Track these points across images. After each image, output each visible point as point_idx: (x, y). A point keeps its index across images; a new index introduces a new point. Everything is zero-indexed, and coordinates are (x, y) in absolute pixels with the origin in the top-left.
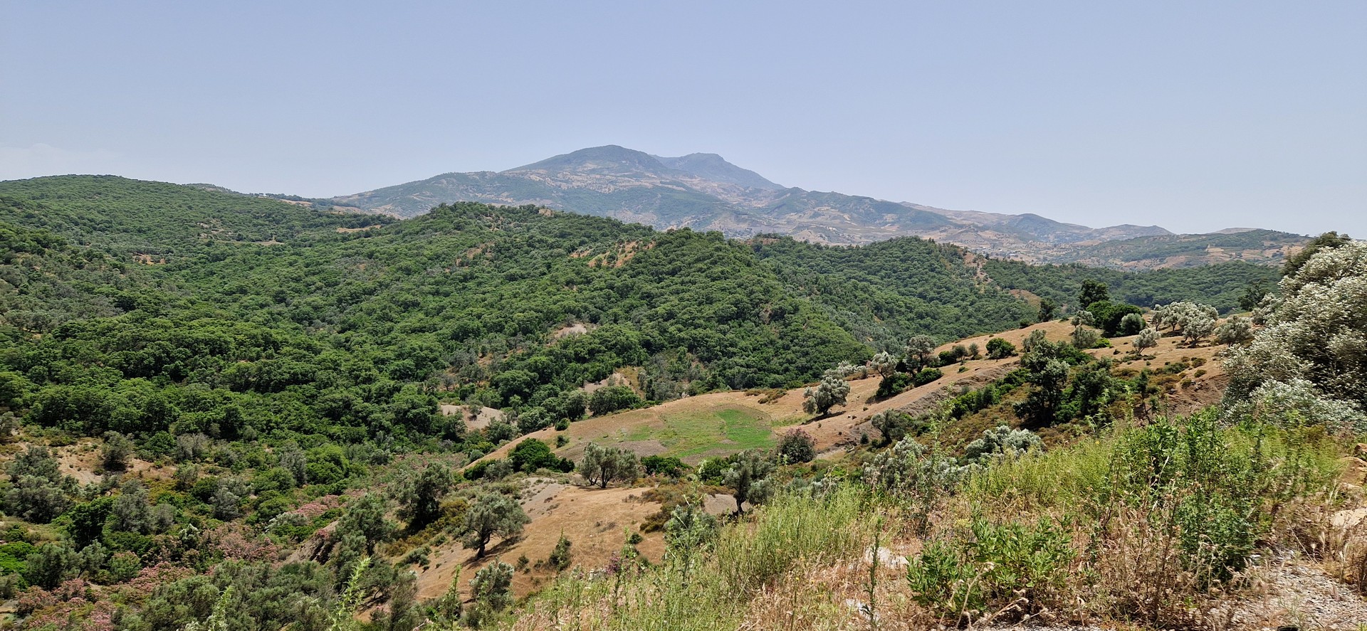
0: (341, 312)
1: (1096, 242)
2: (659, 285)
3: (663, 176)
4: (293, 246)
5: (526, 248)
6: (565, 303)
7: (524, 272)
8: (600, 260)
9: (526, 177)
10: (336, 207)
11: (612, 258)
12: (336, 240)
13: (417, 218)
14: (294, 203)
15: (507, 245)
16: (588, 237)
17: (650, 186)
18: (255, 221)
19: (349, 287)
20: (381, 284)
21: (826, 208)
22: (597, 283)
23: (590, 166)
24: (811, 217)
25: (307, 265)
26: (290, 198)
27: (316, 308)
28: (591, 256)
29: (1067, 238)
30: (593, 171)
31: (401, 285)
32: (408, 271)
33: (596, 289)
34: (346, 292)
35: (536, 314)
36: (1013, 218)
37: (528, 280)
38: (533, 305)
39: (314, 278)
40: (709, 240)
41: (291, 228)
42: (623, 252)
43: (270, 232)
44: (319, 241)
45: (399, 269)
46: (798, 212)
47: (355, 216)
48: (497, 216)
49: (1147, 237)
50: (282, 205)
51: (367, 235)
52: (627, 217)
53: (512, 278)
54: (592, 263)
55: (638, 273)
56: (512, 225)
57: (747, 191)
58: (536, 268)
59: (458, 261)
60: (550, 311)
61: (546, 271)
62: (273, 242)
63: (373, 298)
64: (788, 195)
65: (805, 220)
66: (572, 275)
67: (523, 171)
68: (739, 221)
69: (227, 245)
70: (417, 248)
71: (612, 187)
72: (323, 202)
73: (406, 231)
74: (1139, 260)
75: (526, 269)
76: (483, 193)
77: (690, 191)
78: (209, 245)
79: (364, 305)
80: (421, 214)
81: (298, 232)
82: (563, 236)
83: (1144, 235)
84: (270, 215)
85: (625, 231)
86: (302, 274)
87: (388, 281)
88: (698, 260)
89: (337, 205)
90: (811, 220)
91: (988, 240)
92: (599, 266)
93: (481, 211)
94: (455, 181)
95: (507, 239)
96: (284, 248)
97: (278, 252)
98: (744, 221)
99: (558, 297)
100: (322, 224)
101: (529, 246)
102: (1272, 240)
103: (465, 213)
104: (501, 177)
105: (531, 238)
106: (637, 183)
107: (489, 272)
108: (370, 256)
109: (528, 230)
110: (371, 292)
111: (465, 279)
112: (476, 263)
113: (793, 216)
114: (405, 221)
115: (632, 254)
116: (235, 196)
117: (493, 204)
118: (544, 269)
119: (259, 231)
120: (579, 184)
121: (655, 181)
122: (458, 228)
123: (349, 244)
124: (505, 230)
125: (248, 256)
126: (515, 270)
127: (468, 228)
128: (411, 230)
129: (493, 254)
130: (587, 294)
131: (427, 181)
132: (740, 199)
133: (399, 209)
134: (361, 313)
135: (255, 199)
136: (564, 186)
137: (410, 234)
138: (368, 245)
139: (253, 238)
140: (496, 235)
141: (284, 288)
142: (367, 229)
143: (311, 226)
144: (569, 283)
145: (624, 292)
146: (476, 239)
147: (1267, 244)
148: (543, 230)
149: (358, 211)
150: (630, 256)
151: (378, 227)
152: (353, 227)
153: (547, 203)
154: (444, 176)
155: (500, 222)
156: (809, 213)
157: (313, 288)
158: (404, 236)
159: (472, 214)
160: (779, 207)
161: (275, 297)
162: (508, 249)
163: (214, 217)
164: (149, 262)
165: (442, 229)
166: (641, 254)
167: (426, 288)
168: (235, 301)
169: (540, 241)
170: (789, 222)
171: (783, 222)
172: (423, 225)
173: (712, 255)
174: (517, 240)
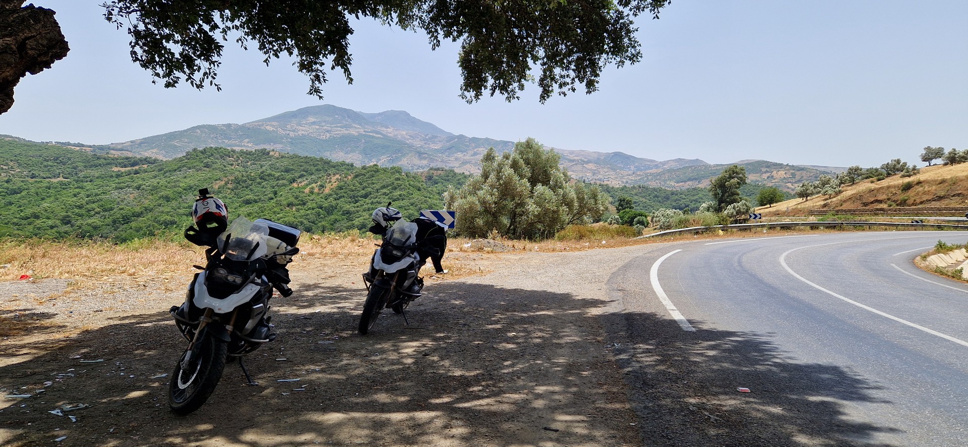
0: (115, 230)
1: (660, 170)
2: (355, 205)
3: (366, 127)
4: (77, 181)
5: (258, 180)
6: (286, 219)
7: (256, 198)
8: (313, 188)
10: (112, 152)
11: (322, 186)
12: (112, 176)
13: (175, 159)
14: (78, 148)
15: (244, 178)
16: (306, 172)
17: (356, 134)
18: (45, 163)
19: (121, 211)
20: (146, 209)
21: (482, 149)
22: (310, 205)
23: (311, 119)
24: (472, 156)
25: (88, 196)
26: (74, 145)
27: (95, 228)
28: (307, 185)
29: (642, 168)
31: (161, 209)
32: (168, 199)
33: (309, 209)
34: (118, 216)
36: (608, 155)
37: (259, 204)
39: (93, 205)
40: (391, 173)
41: (75, 168)
42: (330, 182)
43: (58, 171)
44: (97, 178)
45: (160, 198)
46: (462, 152)
47: (127, 158)
48: (237, 157)
49: (691, 167)
50: (68, 151)
51: (136, 172)
52: (337, 156)
53: (248, 202)
54: (307, 190)
55: (341, 197)
56: (249, 163)
57: (427, 137)
58: (266, 195)
61: (274, 197)
62: (61, 179)
63: (140, 219)
64: (456, 140)
65: (467, 158)
66: (292, 199)
67: (261, 123)
68: (421, 158)
69: (22, 181)
70: (175, 182)
71: (328, 135)
72: (101, 148)
73: (167, 169)
74: (685, 182)
75: (258, 196)
76: (230, 139)
77: (385, 137)
78: (7, 182)
79: (133, 224)
80: (179, 156)
81: (81, 171)
82: (287, 171)
83: (691, 165)
84: (57, 158)
85: (334, 167)
86: (84, 202)
87: (152, 207)
88: (383, 187)
89: (113, 150)
90: (472, 158)
91: (591, 170)
92: (312, 193)
93: (225, 154)
94: (207, 131)
95: (244, 173)
96: (69, 183)
97: (64, 186)
98: (425, 158)
99: (281, 215)
100: (100, 165)
101: (261, 179)
102: (767, 167)
103: (212, 155)
104: (242, 128)
105: (262, 173)
106: (347, 132)
107: (230, 199)
108: (138, 188)
109: (261, 167)
110: (139, 215)
112: (220, 192)
113: (460, 155)
114: (166, 162)
115: (336, 183)
116: (29, 144)
117: (234, 148)
118: (272, 195)
119: (49, 170)
120: (303, 132)
121: (359, 130)
122: (207, 166)
123: (122, 179)
124: (244, 167)
125: (40, 190)
126: (251, 197)
127: (215, 166)
128: (170, 169)
129: (234, 185)
130: (302, 212)
131: (184, 131)
132: (422, 143)
133: (163, 152)
134: (131, 230)
135: (44, 146)
136: (292, 134)
137: (170, 171)
138: (137, 180)
139: (44, 176)
140: (237, 170)
141: (69, 214)
142: (137, 167)
143: (91, 166)
144: (290, 205)
145: (330, 210)
146: (220, 174)
147: (764, 170)
148: (272, 167)
149: (130, 155)
150: (335, 185)
151: (145, 166)
152: (125, 166)
153: (277, 147)
154: (198, 127)
155: (240, 162)
156: (471, 152)
157: (93, 213)
158: (165, 173)
159: (218, 156)
160: (449, 149)
161: (62, 220)
162: (245, 181)
163: (11, 161)
165: (194, 167)
166: (342, 183)
167: (182, 211)
168: (30, 224)
169: (270, 175)
170: (456, 159)
171: (452, 159)
172: (181, 165)
173: (393, 183)
174: (252, 174)
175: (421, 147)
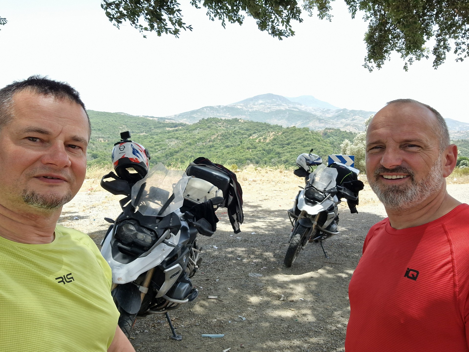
0: (167, 159)
2: (283, 149)
3: (290, 105)
4: (151, 135)
5: (233, 135)
6: (246, 156)
8: (260, 139)
9: (236, 107)
10: (166, 120)
11: (265, 139)
12: (166, 133)
13: (194, 124)
14: (151, 119)
15: (226, 134)
16: (257, 130)
17: (284, 109)
18: (138, 126)
19: (170, 150)
20: (181, 149)
21: (357, 117)
22: (258, 149)
23: (260, 102)
24: (351, 121)
25: (155, 142)
26: (150, 117)
27: (158, 158)
28: (257, 138)
30: (262, 104)
31: (187, 149)
32: (190, 144)
33: (258, 151)
34: (168, 152)
35: (235, 160)
37: (233, 148)
38: (234, 157)
39: (158, 147)
40: (303, 131)
41: (150, 128)
42: (269, 136)
43: (143, 130)
45: (187, 144)
46: (345, 118)
47: (173, 123)
48: (223, 123)
50: (148, 120)
51: (177, 131)
52: (273, 122)
53: (227, 147)
54: (257, 141)
55: (275, 145)
56: (229, 126)
57: (324, 110)
58: (237, 143)
59: (208, 140)
60: (240, 159)
61: (240, 144)
62: (144, 134)
63: (178, 154)
64: (342, 111)
65: (348, 122)
66: (250, 146)
68: (320, 123)
70: (194, 135)
71: (269, 110)
72: (162, 118)
73: (190, 129)
75: (233, 143)
76: (220, 113)
79: (175, 157)
80: (196, 122)
81: (153, 130)
82: (247, 130)
84: (143, 124)
85: (272, 128)
86: (153, 145)
87: (183, 148)
88: (298, 139)
90: (351, 122)
92: (260, 142)
93: (216, 121)
94: (209, 109)
95: (226, 131)
96: (148, 136)
97: (146, 137)
99: (244, 154)
100: (161, 127)
101: (234, 134)
103: (211, 122)
104: (226, 107)
105: (235, 131)
106: (279, 108)
107: (219, 144)
108: (177, 138)
109: (235, 128)
110: (177, 152)
111: (211, 147)
112: (214, 141)
113: (343, 120)
114: (190, 125)
115: (273, 137)
116: (131, 116)
117: (222, 118)
118: (240, 143)
119: (139, 129)
120: (256, 109)
121: (286, 107)
122: (209, 127)
123: (170, 134)
124: (226, 128)
125: (136, 139)
126: (229, 144)
127: (212, 127)
128: (192, 129)
129: (221, 138)
130: (255, 152)
131: (199, 109)
132: (321, 114)
133: (189, 120)
135: (138, 118)
136: (250, 110)
137: (192, 130)
138: (177, 134)
139: (137, 132)
140: (222, 130)
142: (177, 128)
143: (157, 127)
144: (248, 148)
145: (269, 152)
146: (215, 132)
148: (240, 128)
149: (174, 122)
150: (272, 138)
151: (181, 127)
152: (172, 127)
153: (243, 117)
154: (205, 107)
155: (224, 125)
156: (351, 119)
158: (189, 132)
159: (214, 122)
160: (337, 117)
162: (226, 135)
163: (124, 125)
164: (102, 141)
165: (203, 128)
166: (276, 137)
167: (196, 151)
169: (239, 132)
170: (341, 123)
171: (339, 123)
172: (196, 127)
173: (304, 137)
174: (230, 132)
175: (321, 116)
